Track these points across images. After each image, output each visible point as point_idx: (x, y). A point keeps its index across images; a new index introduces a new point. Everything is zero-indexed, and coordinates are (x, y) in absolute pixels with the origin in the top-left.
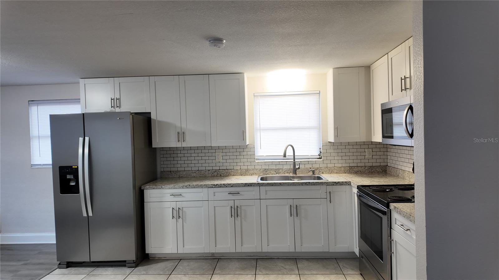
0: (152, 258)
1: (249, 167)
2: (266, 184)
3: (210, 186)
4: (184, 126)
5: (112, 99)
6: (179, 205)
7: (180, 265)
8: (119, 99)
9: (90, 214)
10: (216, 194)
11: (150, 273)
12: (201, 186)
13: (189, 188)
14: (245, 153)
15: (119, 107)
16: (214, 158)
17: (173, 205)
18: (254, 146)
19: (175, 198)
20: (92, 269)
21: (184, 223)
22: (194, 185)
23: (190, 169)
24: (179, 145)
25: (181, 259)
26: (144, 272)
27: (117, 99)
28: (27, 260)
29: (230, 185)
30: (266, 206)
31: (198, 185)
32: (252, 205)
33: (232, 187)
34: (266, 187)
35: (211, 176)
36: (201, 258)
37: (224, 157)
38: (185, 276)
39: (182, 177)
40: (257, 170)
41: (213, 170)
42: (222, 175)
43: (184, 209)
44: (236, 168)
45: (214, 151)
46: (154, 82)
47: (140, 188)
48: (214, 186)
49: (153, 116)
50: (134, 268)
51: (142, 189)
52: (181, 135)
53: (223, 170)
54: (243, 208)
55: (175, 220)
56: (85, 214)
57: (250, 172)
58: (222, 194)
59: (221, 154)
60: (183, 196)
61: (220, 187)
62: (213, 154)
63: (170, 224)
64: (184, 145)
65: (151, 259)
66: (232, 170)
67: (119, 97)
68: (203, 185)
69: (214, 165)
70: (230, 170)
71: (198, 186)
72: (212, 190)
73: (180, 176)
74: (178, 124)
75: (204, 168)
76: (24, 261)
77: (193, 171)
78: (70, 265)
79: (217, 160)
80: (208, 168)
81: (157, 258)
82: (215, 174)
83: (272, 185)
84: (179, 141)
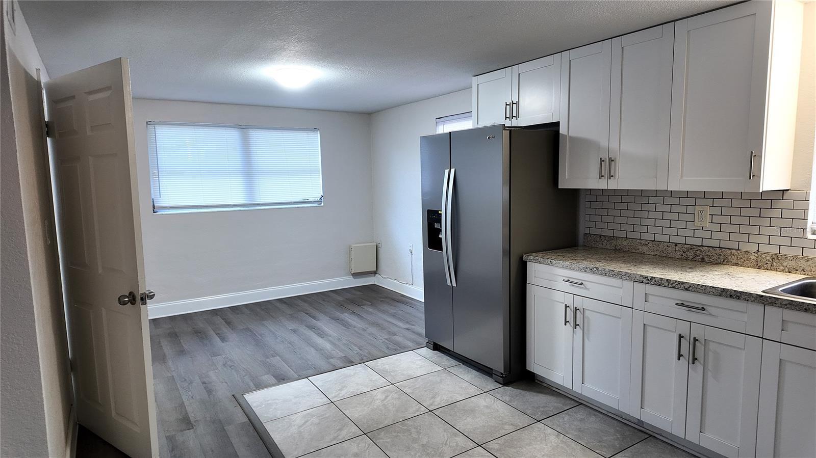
0: (540, 381)
1: (784, 251)
2: (784, 303)
3: (638, 277)
4: (614, 145)
5: (506, 105)
6: (579, 303)
7: (569, 413)
8: (517, 103)
9: (454, 284)
10: (650, 298)
11: (515, 404)
12: (620, 275)
13: (597, 273)
14: (776, 213)
15: (517, 117)
16: (689, 217)
17: (569, 300)
18: (807, 194)
19: (572, 287)
20: (458, 363)
21: (586, 340)
22: (605, 269)
23: (637, 236)
24: (602, 185)
25: (582, 404)
26: (507, 398)
27: (513, 103)
28: (414, 325)
29: (682, 286)
30: (780, 361)
31: (613, 271)
32: (739, 348)
33: (687, 289)
34: (786, 311)
35: (680, 257)
36: (617, 418)
37: (715, 219)
38: (557, 436)
39: (620, 251)
40: (808, 261)
41: (686, 246)
42: (707, 259)
43: (587, 313)
44: (744, 247)
45: (692, 202)
46: (569, 61)
47: (521, 258)
48: (645, 281)
49: (563, 130)
50: (501, 386)
51: (524, 259)
52: (607, 165)
53: (711, 249)
54: (712, 346)
55: (569, 327)
56: (449, 284)
57: (785, 264)
58: (664, 301)
59: (709, 211)
60: (586, 288)
61: (659, 285)
62: (690, 209)
63: (564, 333)
64: (613, 185)
65: (536, 381)
66: (733, 251)
67: (517, 100)
68: (624, 274)
69: (691, 233)
70: (728, 250)
71: (613, 273)
72: (641, 288)
73: (616, 247)
74: (604, 143)
75: (666, 239)
76: (410, 324)
77: (643, 242)
78: (436, 347)
79: (697, 223)
80: (675, 239)
81: (545, 385)
82: (691, 254)
83: (806, 310)
84: (601, 176)
